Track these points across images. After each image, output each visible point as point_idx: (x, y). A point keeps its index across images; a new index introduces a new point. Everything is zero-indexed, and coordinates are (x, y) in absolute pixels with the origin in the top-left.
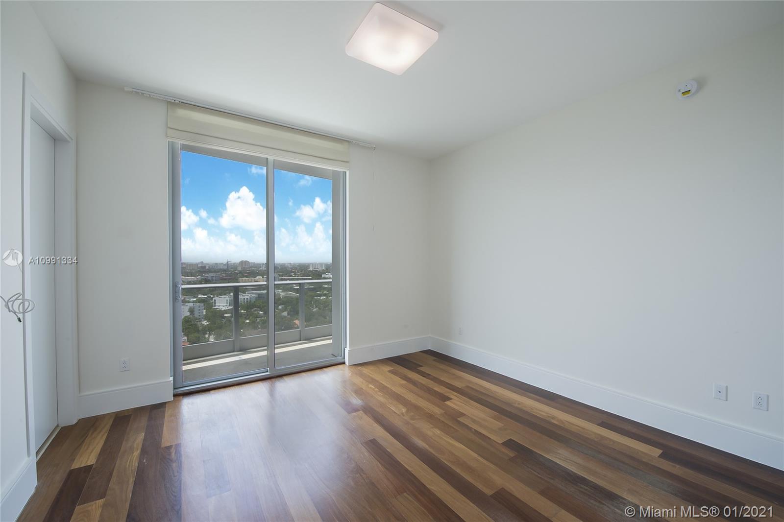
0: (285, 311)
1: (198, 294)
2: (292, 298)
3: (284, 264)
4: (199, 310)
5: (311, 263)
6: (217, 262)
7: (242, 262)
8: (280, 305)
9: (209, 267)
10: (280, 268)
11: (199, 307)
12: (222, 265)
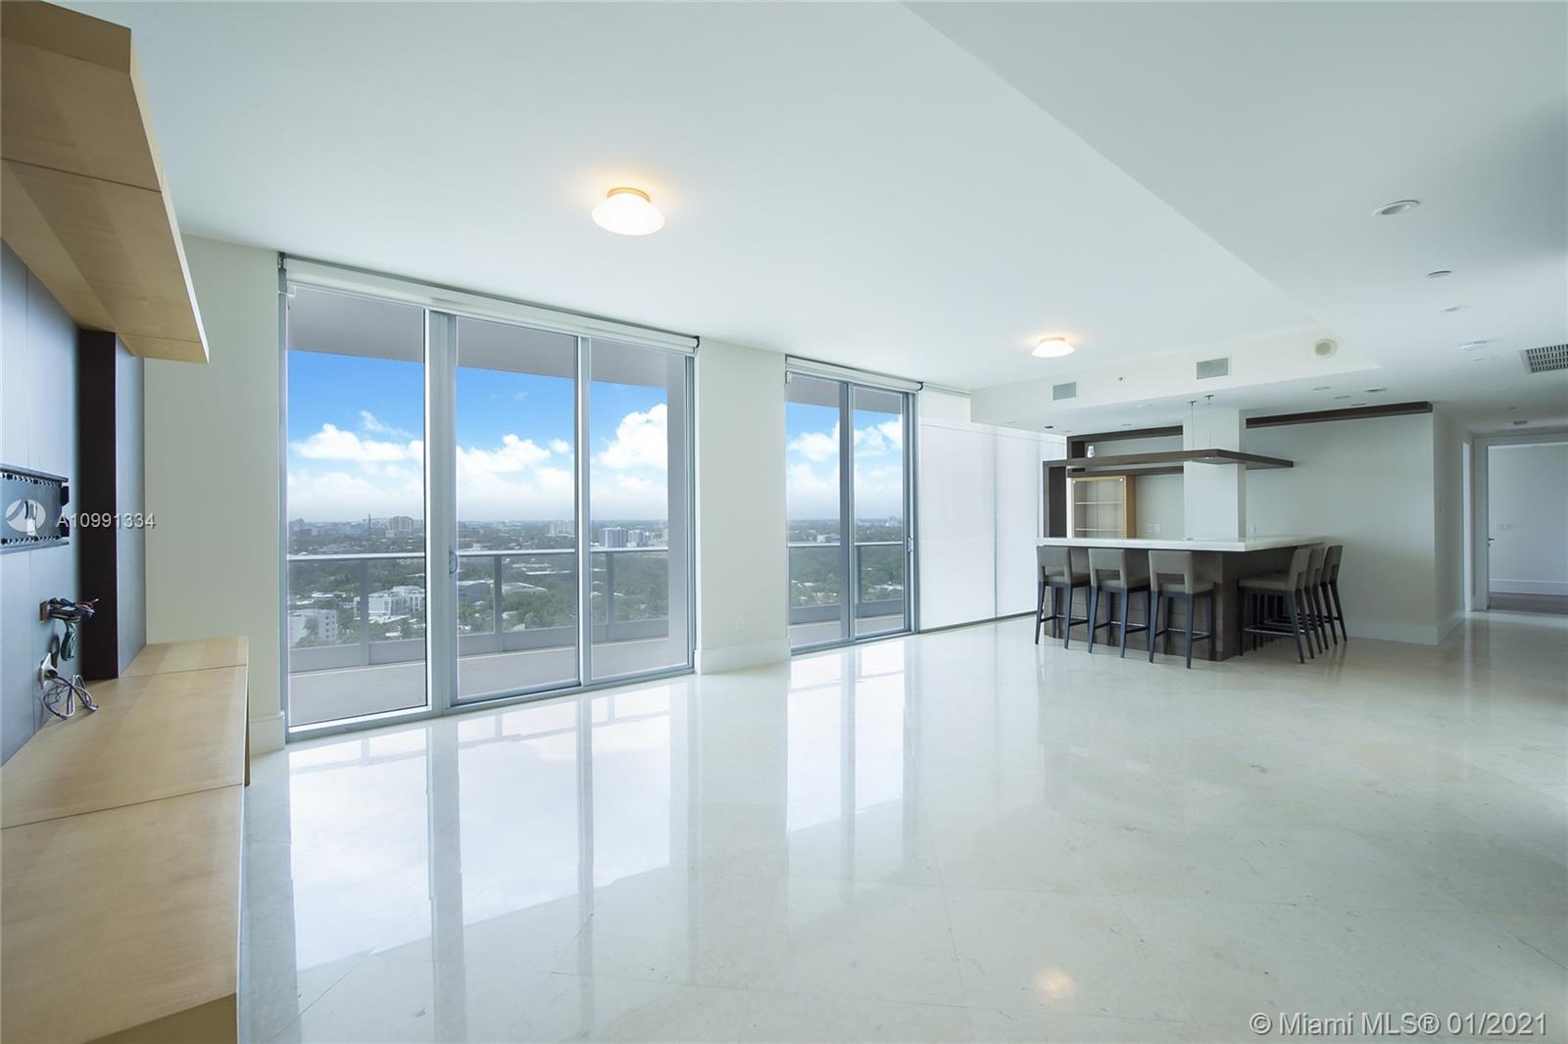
0: (520, 623)
1: (312, 591)
2: (529, 595)
3: (491, 524)
4: (327, 624)
5: (550, 522)
6: (338, 521)
7: (395, 521)
8: (504, 611)
9: (319, 532)
10: (482, 531)
11: (327, 618)
12: (349, 527)
